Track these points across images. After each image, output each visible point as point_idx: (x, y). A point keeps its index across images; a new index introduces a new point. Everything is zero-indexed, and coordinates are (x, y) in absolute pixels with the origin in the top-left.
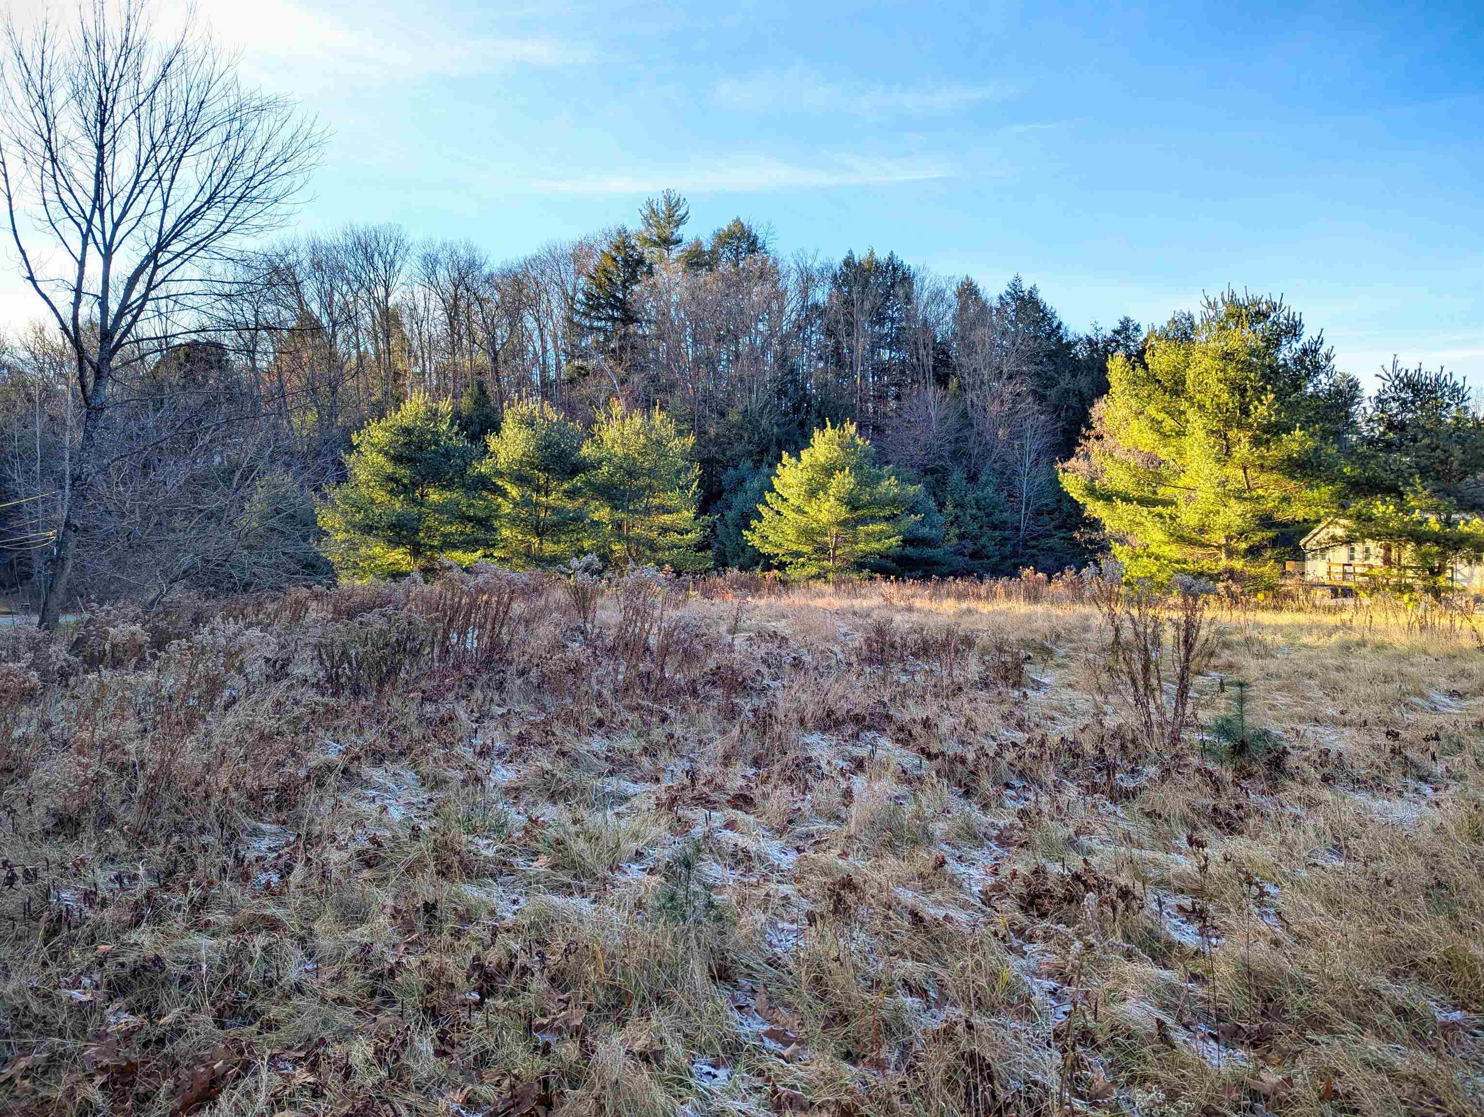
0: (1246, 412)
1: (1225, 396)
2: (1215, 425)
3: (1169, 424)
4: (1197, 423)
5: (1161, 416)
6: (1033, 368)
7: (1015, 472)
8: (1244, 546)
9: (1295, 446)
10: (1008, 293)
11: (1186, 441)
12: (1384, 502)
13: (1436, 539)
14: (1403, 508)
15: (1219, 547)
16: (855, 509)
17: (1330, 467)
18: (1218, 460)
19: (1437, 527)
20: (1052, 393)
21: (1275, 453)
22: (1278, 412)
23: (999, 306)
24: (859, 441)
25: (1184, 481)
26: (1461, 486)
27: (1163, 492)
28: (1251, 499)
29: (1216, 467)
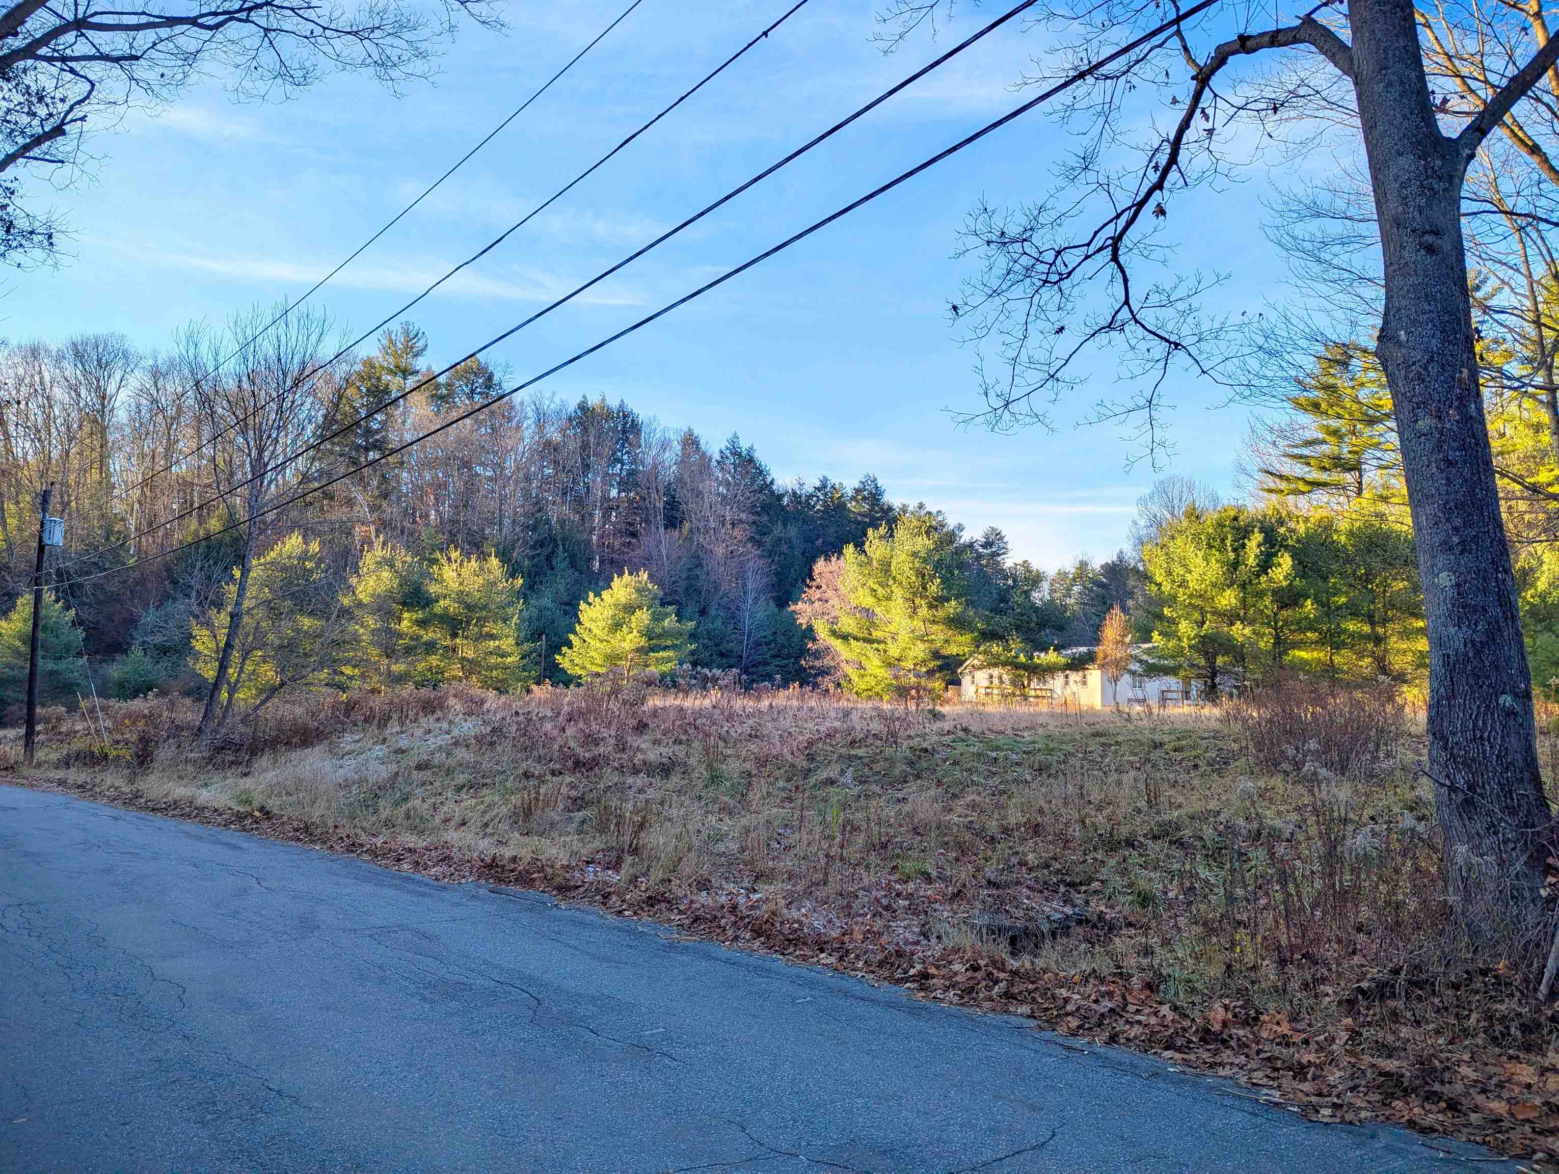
0: (925, 588)
1: (914, 578)
2: (908, 596)
3: (880, 591)
4: (898, 592)
5: (876, 587)
6: (752, 518)
7: (738, 608)
8: (924, 669)
9: (952, 611)
10: (727, 448)
11: (892, 604)
12: (998, 645)
13: (1024, 667)
14: (1007, 649)
15: (910, 671)
16: (650, 639)
17: (970, 623)
18: (910, 617)
19: (1024, 660)
20: (768, 539)
21: (940, 613)
22: (942, 590)
23: (719, 458)
24: (650, 586)
25: (891, 628)
26: (1038, 637)
27: (876, 634)
28: (928, 641)
29: (908, 621)
